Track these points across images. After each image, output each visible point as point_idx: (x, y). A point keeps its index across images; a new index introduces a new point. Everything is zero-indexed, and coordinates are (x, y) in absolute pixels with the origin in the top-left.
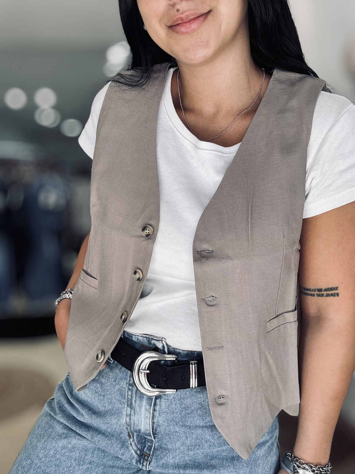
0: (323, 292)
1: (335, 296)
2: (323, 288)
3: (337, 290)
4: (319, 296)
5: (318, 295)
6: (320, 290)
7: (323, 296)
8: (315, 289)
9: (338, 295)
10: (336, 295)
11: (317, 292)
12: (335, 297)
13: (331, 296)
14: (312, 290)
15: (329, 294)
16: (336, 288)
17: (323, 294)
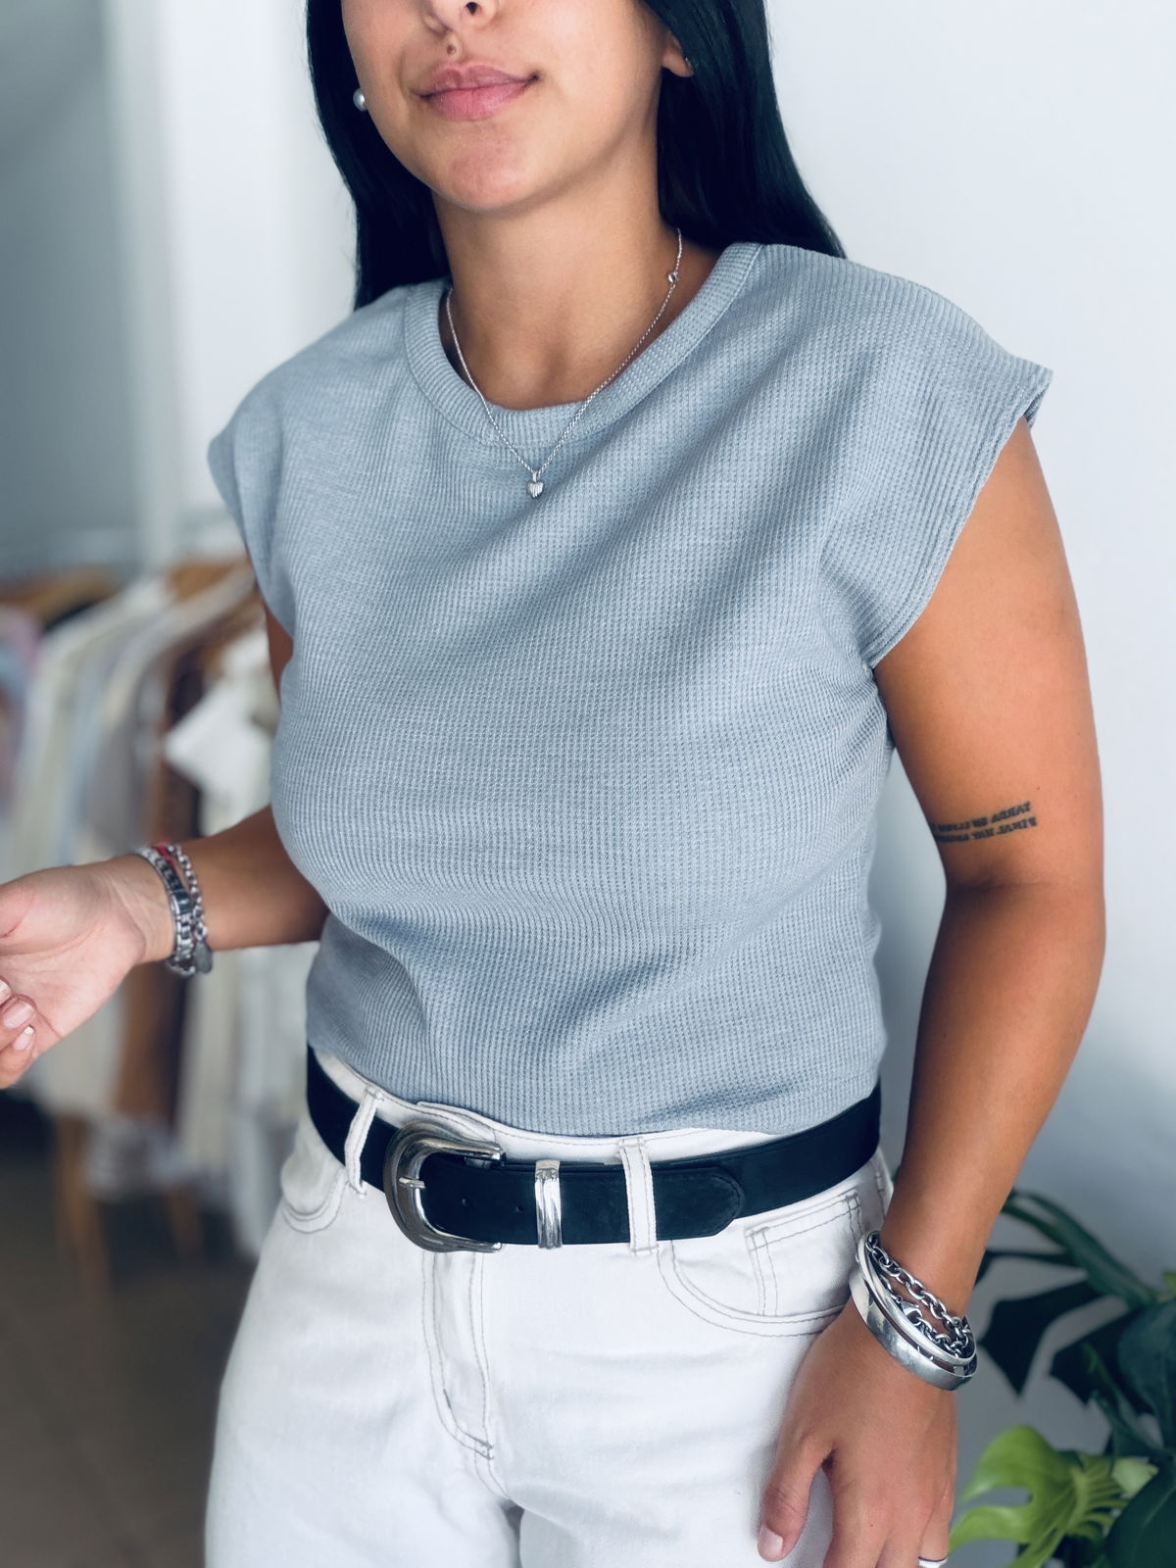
0: (990, 826)
1: (1025, 827)
2: (989, 816)
3: (1028, 809)
4: (980, 837)
5: (978, 836)
6: (982, 822)
7: (992, 835)
8: (967, 823)
9: (1033, 822)
10: (1028, 823)
11: (973, 829)
12: (1025, 830)
13: (1015, 828)
14: (959, 826)
15: (1008, 826)
16: (1027, 807)
17: (992, 830)
